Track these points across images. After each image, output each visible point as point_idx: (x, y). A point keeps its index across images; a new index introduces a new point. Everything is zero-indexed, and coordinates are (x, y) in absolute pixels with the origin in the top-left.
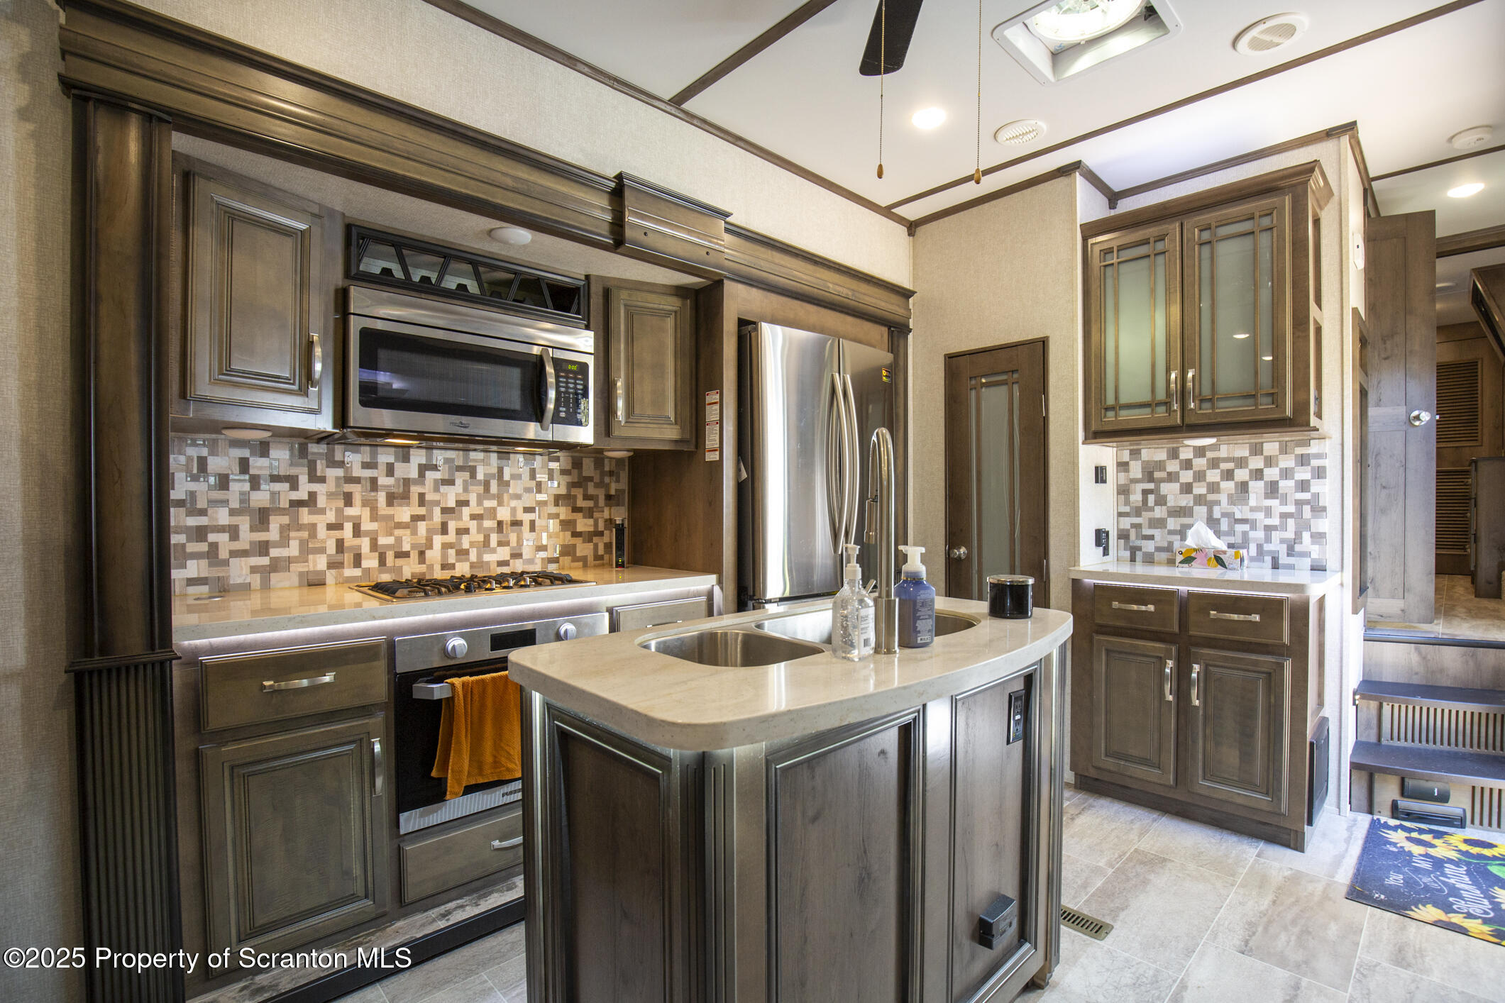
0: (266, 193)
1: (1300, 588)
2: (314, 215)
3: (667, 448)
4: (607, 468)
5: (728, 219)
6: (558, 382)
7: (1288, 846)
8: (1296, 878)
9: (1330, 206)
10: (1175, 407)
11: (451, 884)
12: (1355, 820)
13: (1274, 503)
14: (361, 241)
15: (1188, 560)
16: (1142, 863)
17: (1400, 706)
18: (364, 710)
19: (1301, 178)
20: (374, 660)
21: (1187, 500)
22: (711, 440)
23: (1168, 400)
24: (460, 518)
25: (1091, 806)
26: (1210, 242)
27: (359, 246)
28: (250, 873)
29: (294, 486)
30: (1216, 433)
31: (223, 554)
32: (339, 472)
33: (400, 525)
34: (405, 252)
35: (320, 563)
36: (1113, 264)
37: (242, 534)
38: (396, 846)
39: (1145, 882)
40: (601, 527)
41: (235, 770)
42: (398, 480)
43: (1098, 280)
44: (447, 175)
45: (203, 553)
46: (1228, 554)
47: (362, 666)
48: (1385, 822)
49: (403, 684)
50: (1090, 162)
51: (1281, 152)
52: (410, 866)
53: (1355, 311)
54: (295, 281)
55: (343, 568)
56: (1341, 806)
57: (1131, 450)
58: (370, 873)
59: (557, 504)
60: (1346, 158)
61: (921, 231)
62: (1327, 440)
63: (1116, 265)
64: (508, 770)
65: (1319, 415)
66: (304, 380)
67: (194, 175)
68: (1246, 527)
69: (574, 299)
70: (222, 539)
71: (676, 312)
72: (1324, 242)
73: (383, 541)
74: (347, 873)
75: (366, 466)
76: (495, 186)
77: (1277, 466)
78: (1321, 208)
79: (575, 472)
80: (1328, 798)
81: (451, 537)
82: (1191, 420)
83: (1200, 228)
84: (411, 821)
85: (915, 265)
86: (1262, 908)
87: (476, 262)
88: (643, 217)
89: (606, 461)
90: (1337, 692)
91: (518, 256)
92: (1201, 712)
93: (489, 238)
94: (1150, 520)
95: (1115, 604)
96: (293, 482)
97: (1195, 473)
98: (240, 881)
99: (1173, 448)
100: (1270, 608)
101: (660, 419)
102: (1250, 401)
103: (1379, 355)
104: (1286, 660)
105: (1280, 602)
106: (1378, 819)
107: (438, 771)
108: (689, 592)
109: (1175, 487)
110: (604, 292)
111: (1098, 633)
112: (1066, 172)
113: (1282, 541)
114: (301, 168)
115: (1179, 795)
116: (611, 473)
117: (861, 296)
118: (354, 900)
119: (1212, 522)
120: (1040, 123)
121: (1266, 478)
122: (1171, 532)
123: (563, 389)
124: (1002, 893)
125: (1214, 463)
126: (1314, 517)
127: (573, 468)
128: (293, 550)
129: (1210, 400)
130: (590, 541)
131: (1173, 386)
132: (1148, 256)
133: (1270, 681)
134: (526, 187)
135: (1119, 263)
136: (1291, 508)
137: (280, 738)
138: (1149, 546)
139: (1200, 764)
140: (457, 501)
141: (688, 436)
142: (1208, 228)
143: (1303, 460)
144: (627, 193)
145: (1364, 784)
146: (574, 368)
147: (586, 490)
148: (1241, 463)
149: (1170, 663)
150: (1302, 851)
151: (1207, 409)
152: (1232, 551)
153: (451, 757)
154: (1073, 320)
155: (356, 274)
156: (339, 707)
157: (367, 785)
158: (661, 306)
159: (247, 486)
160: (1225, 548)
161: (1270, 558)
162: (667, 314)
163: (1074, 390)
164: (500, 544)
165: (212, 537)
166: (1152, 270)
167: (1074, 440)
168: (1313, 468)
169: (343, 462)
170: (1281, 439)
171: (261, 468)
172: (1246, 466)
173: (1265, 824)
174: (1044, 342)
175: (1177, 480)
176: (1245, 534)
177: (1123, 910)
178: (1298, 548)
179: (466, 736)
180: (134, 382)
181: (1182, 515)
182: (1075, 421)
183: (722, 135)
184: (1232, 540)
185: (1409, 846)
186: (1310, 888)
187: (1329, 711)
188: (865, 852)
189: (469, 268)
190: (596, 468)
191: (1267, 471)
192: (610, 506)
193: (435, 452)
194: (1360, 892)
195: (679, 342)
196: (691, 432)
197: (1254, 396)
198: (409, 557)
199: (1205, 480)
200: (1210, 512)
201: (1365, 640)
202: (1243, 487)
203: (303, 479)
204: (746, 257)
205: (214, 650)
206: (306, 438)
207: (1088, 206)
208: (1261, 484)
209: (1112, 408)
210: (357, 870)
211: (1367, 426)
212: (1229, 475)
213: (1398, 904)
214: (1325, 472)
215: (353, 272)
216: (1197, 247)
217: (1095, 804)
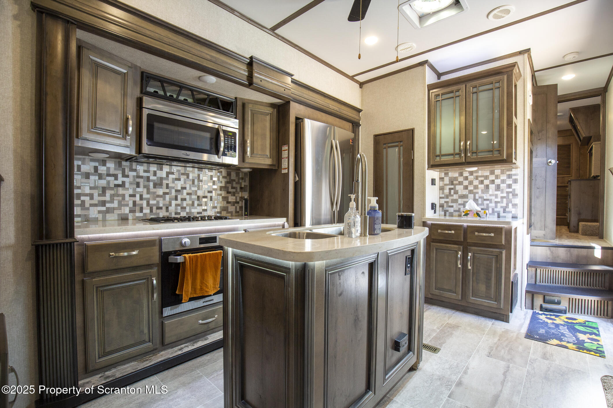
0: (111, 57)
1: (509, 223)
2: (129, 67)
3: (266, 168)
4: (241, 177)
5: (293, 77)
6: (225, 139)
7: (503, 321)
8: (507, 331)
9: (520, 80)
10: (463, 155)
11: (182, 338)
12: (527, 312)
13: (498, 193)
14: (147, 79)
15: (466, 215)
16: (450, 327)
17: (543, 270)
18: (149, 266)
19: (510, 69)
20: (154, 246)
21: (465, 192)
22: (284, 164)
23: (460, 153)
24: (182, 194)
25: (429, 309)
26: (476, 92)
27: (146, 81)
28: (104, 331)
29: (116, 179)
30: (478, 165)
31: (87, 205)
32: (135, 174)
33: (158, 196)
34: (165, 85)
35: (126, 210)
36: (439, 100)
37: (95, 197)
38: (161, 322)
39: (452, 334)
40: (238, 200)
41: (98, 288)
42: (158, 178)
43: (434, 106)
44: (185, 53)
45: (79, 204)
46: (481, 212)
47: (149, 248)
48: (538, 312)
49: (165, 256)
50: (431, 61)
51: (503, 59)
52: (167, 329)
53: (529, 120)
54: (122, 93)
55: (136, 213)
56: (522, 307)
57: (445, 173)
58: (151, 332)
59: (221, 190)
60: (526, 62)
61: (365, 86)
62: (518, 169)
63: (440, 101)
64: (206, 291)
65: (516, 159)
66: (125, 133)
67: (82, 47)
68: (488, 202)
69: (230, 107)
70: (87, 199)
71: (271, 114)
72: (518, 94)
73: (152, 202)
74: (142, 332)
75: (145, 171)
76: (203, 58)
77: (500, 179)
78: (517, 81)
79: (228, 177)
80: (517, 303)
81: (179, 202)
82: (468, 160)
83: (473, 87)
84: (167, 311)
85: (362, 100)
86: (495, 342)
87: (192, 90)
88: (260, 74)
89: (241, 174)
90: (521, 264)
91: (209, 89)
92: (471, 271)
93: (198, 80)
94: (452, 200)
95: (439, 231)
96: (116, 177)
97: (469, 181)
98: (99, 333)
99: (461, 172)
100: (498, 231)
101: (264, 156)
102: (491, 153)
103: (537, 138)
104: (503, 250)
105: (501, 229)
106: (535, 311)
107: (179, 291)
108: (275, 224)
109: (462, 187)
110: (242, 104)
111: (433, 242)
112: (422, 64)
113: (501, 207)
114: (126, 47)
115: (463, 304)
116: (242, 179)
117: (342, 111)
118: (145, 343)
119: (475, 200)
120: (413, 44)
121: (496, 183)
122: (460, 204)
123: (226, 142)
124: (403, 332)
125: (477, 178)
126: (513, 198)
127: (227, 176)
128: (115, 204)
129: (476, 153)
130: (234, 205)
131: (462, 147)
132: (453, 97)
133: (497, 259)
134: (215, 60)
135: (442, 100)
136: (505, 195)
137: (116, 276)
138: (451, 210)
139: (471, 291)
140: (181, 187)
141: (275, 163)
142: (476, 87)
143: (509, 176)
144: (254, 64)
145: (530, 299)
146: (231, 134)
147: (232, 185)
148: (486, 177)
149: (460, 253)
150: (508, 322)
151: (474, 156)
152: (483, 211)
153: (184, 286)
154: (424, 122)
155: (145, 92)
156: (139, 264)
157: (150, 296)
158: (265, 111)
159: (97, 178)
160: (480, 210)
161: (497, 214)
162: (267, 114)
163: (424, 149)
164: (198, 205)
165: (82, 198)
166: (454, 103)
167: (424, 168)
168: (513, 179)
169: (136, 169)
170: (501, 168)
171: (103, 170)
172: (488, 179)
173: (495, 313)
174: (413, 130)
175: (462, 184)
176: (487, 205)
177: (444, 343)
178: (507, 210)
179: (190, 278)
180: (60, 129)
181: (464, 198)
182: (424, 160)
183: (290, 44)
184: (483, 207)
185: (546, 320)
186: (512, 335)
187: (518, 271)
188: (357, 310)
189: (190, 92)
190: (236, 176)
191: (496, 181)
192: (242, 192)
193: (173, 167)
194: (530, 335)
195: (272, 126)
196: (276, 162)
197: (492, 151)
198: (162, 209)
199: (473, 184)
200: (475, 196)
201: (531, 246)
202: (487, 187)
203: (120, 176)
204: (299, 93)
205: (90, 240)
206: (121, 159)
207: (430, 78)
208: (494, 185)
209: (439, 156)
210: (146, 331)
211: (532, 165)
212: (482, 182)
213: (543, 339)
214: (517, 181)
215: (144, 91)
216: (471, 94)
217: (431, 308)
